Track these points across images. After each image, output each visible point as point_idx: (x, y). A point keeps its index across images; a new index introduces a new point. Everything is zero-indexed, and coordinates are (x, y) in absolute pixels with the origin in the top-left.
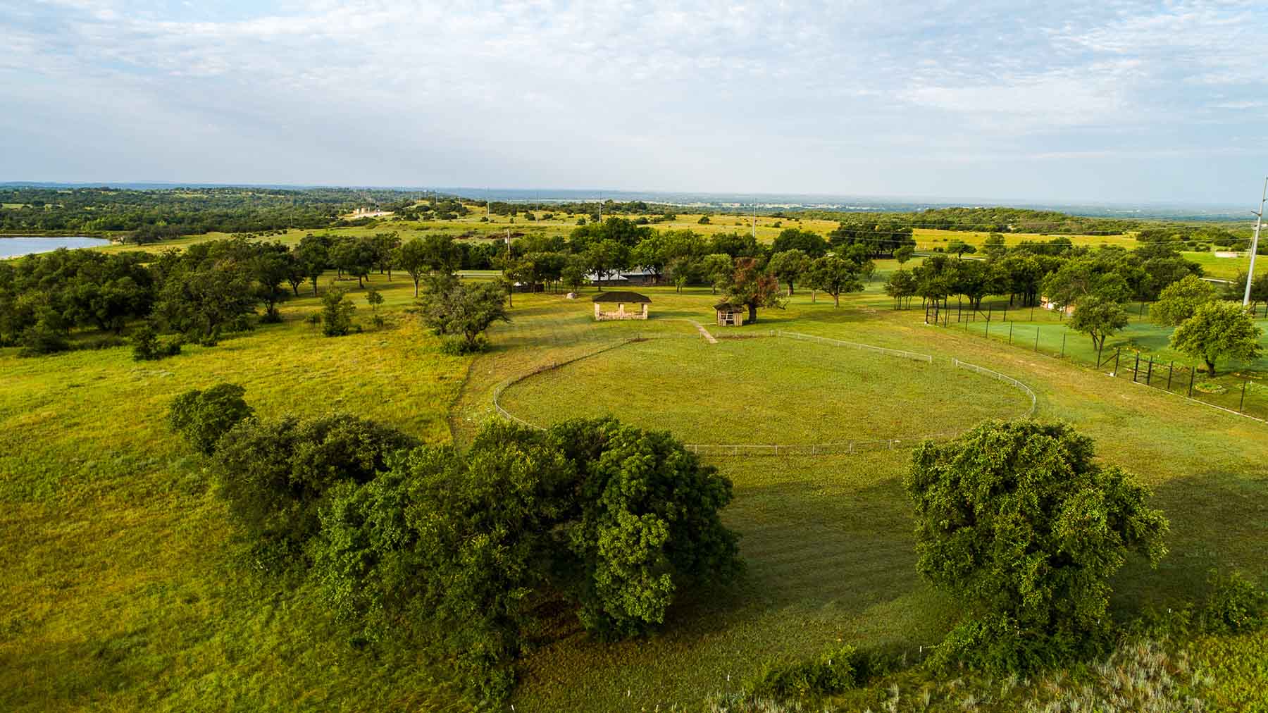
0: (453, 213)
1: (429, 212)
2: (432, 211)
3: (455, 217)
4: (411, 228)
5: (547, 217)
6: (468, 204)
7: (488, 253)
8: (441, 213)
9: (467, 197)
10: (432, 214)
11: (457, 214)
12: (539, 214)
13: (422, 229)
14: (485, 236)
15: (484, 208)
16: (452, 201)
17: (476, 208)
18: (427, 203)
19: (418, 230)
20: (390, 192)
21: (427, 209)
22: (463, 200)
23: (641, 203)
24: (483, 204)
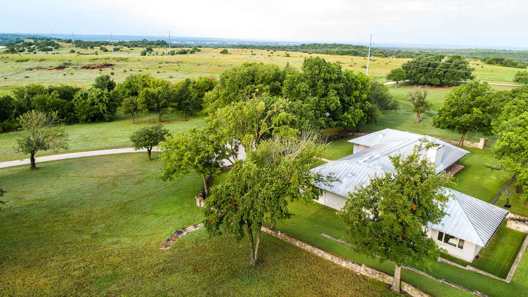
0: (50, 47)
1: (32, 47)
2: (34, 46)
3: (51, 50)
4: (12, 60)
5: (116, 50)
6: (59, 41)
7: (100, 101)
8: (41, 47)
9: (57, 38)
10: (34, 48)
11: (53, 48)
12: (110, 48)
13: (22, 61)
14: (80, 67)
15: (71, 44)
16: (49, 40)
17: (65, 44)
18: (32, 41)
19: (18, 61)
20: (11, 35)
21: (31, 44)
22: (55, 39)
23: (163, 41)
24: (69, 41)
